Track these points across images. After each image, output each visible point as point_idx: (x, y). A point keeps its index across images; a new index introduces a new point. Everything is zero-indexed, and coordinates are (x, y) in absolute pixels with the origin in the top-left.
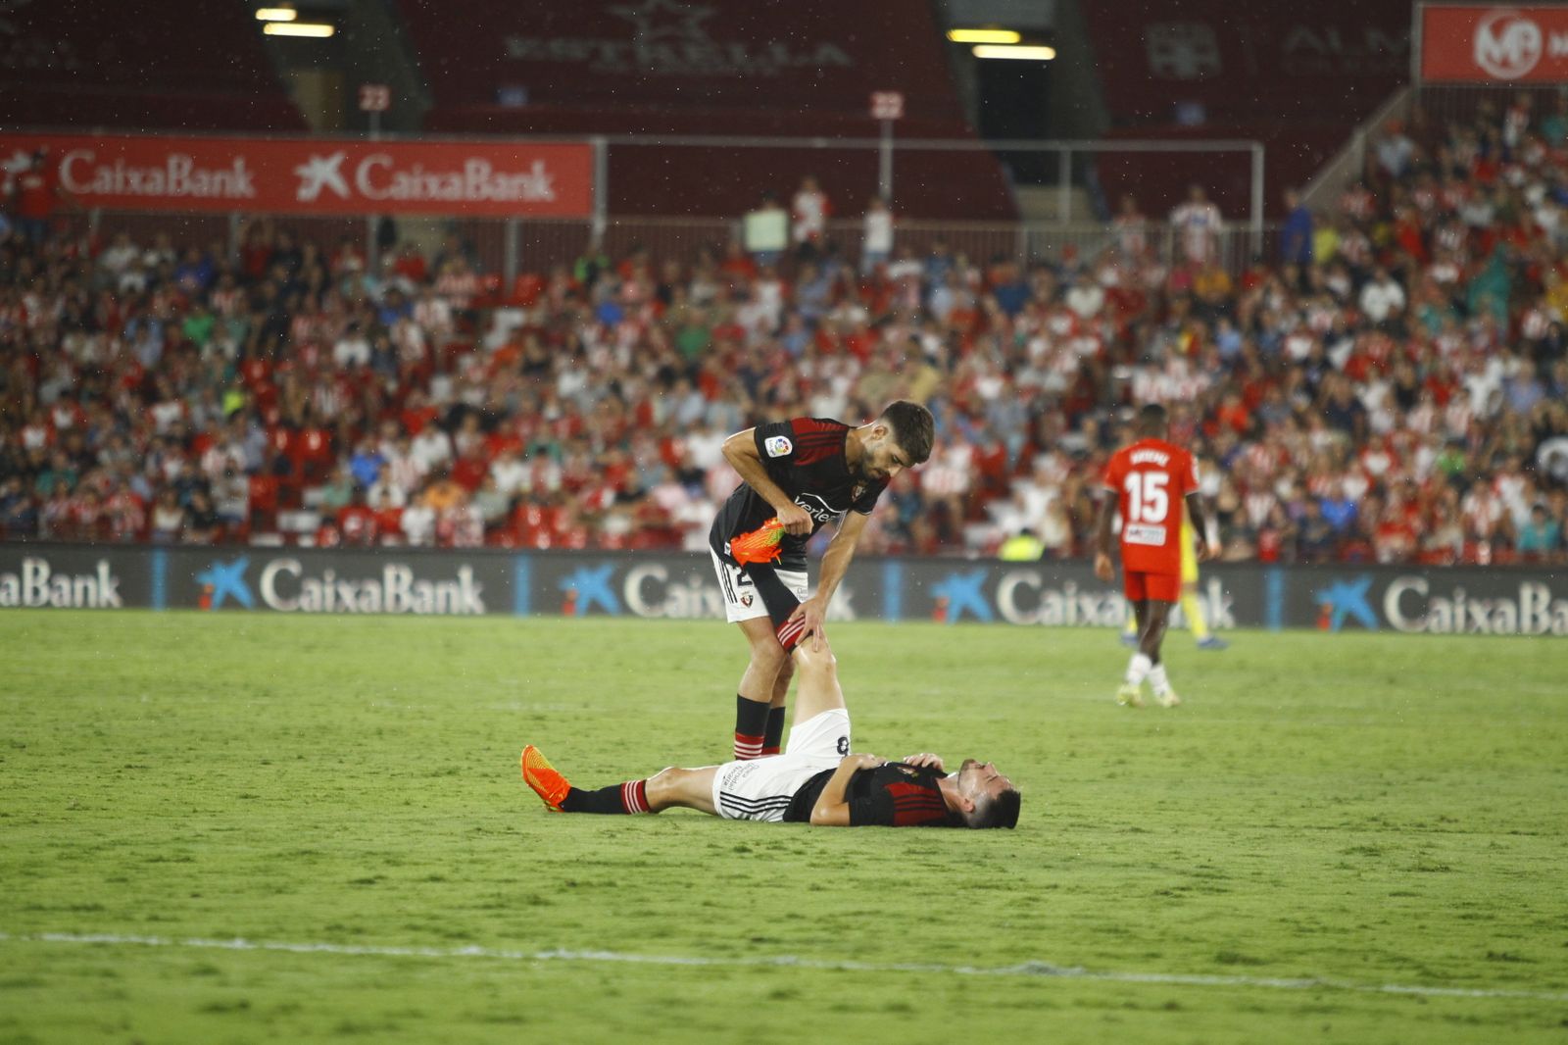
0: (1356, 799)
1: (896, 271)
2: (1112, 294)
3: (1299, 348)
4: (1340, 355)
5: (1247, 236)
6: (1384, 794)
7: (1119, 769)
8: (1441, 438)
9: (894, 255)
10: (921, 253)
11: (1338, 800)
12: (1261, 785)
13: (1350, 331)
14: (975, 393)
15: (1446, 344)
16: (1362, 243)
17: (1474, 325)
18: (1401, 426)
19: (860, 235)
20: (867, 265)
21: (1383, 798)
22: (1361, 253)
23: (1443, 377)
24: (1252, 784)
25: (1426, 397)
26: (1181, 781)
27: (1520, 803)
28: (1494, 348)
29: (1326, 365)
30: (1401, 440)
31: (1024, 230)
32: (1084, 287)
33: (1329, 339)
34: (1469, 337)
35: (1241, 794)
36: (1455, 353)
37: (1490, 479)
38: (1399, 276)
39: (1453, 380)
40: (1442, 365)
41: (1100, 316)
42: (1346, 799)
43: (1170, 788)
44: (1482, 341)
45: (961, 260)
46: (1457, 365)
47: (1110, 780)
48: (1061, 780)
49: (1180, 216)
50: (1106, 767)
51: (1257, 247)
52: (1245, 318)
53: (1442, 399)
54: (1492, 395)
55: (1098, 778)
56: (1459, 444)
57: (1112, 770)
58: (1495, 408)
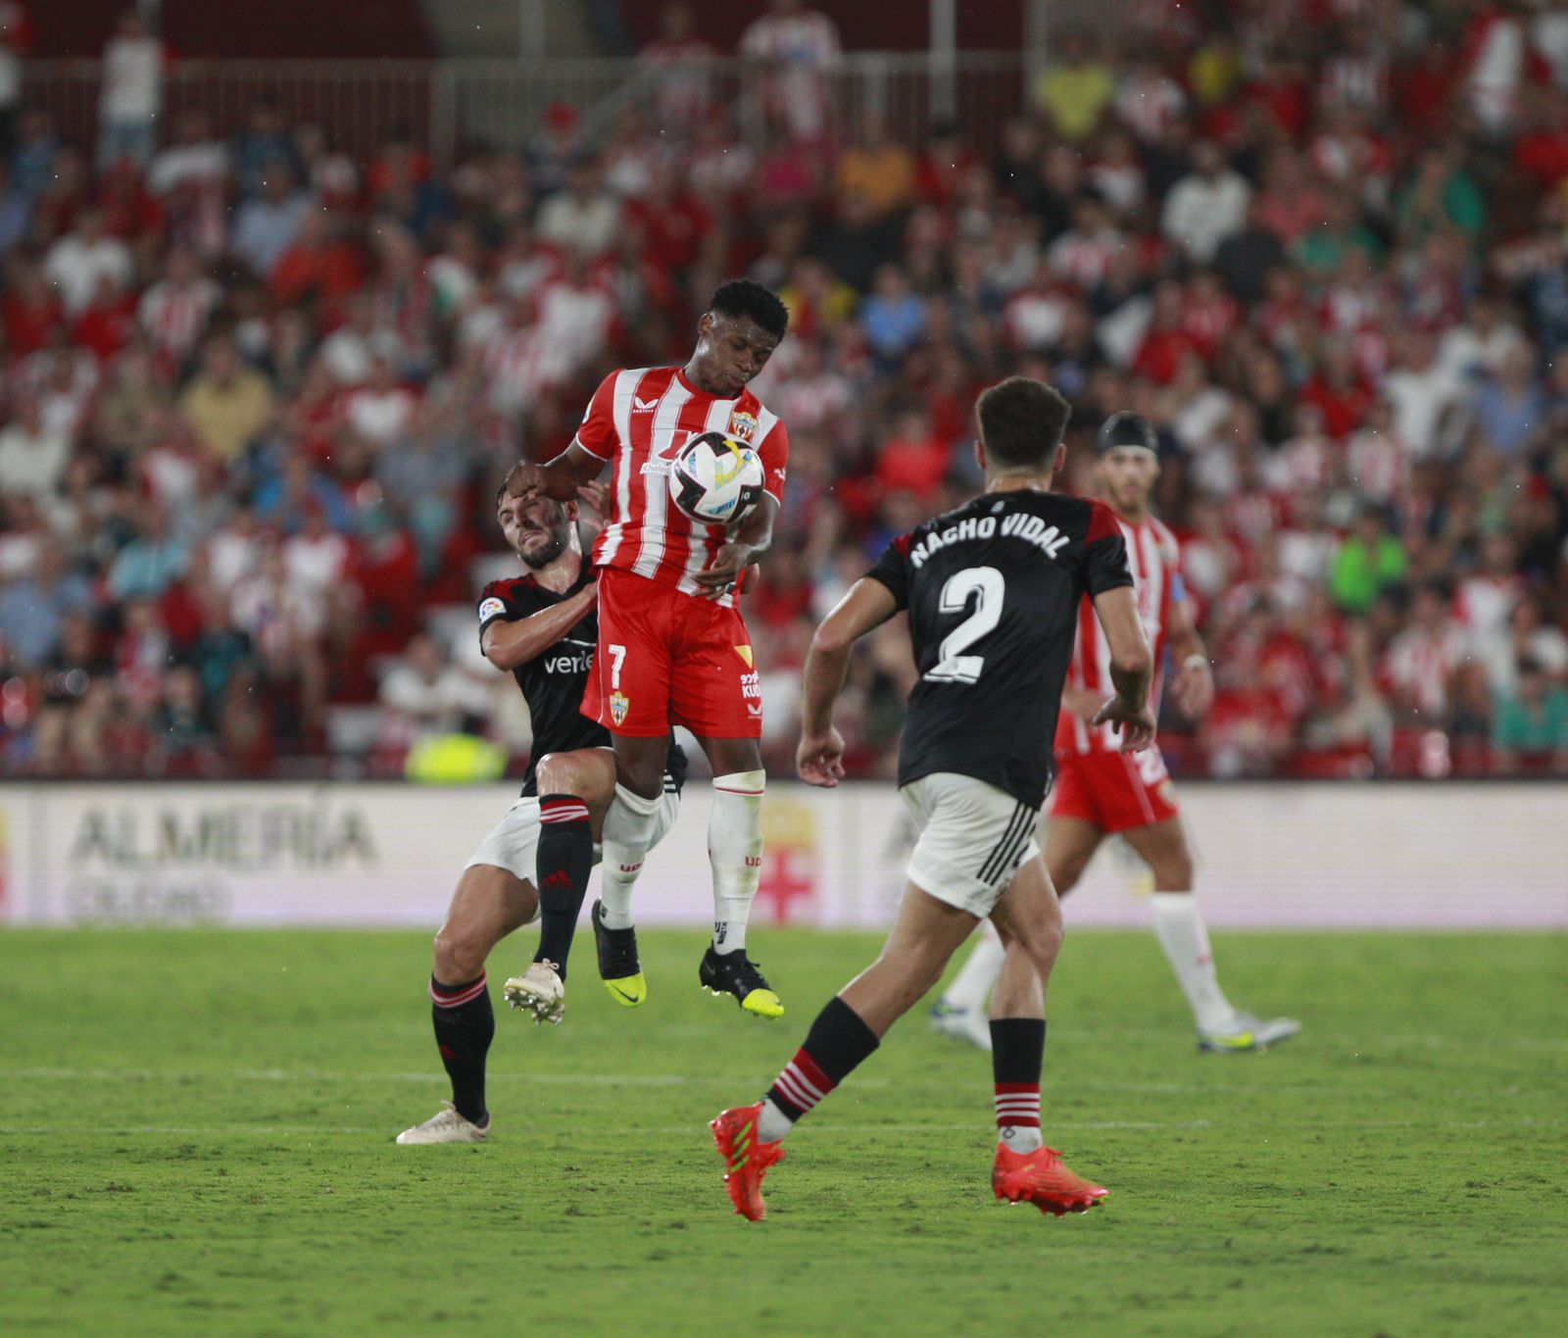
0: (1178, 1296)
1: (173, 168)
2: (635, 208)
3: (1039, 320)
4: (1123, 334)
5: (923, 81)
6: (1237, 1284)
7: (671, 1242)
8: (1341, 509)
9: (167, 133)
10: (226, 129)
11: (1139, 1301)
12: (976, 1269)
13: (1144, 286)
14: (348, 428)
15: (1349, 308)
16: (1168, 96)
17: (1410, 266)
18: (1250, 486)
19: (94, 91)
20: (109, 154)
21: (1234, 1293)
22: (1166, 118)
23: (1340, 378)
24: (956, 1269)
25: (1310, 419)
26: (806, 1265)
27: (1522, 1299)
28: (1455, 314)
29: (1093, 356)
30: (1255, 516)
31: (447, 76)
32: (583, 197)
33: (1099, 302)
34: (1400, 293)
35: (934, 1290)
36: (1368, 327)
37: (1447, 593)
38: (1248, 165)
39: (1364, 385)
40: (1336, 350)
41: (613, 257)
42: (1156, 1297)
43: (782, 1281)
44: (1429, 302)
45: (309, 140)
46: (1372, 351)
47: (654, 1264)
48: (550, 1267)
49: (761, 40)
50: (646, 1234)
51: (943, 104)
52: (923, 263)
53: (1341, 426)
54: (1445, 417)
55: (627, 1262)
56: (1383, 516)
57: (658, 1242)
58: (1453, 439)
